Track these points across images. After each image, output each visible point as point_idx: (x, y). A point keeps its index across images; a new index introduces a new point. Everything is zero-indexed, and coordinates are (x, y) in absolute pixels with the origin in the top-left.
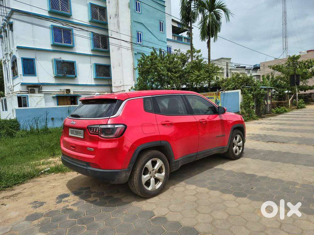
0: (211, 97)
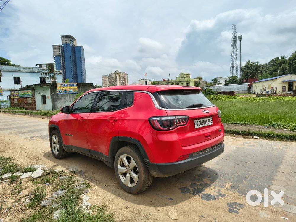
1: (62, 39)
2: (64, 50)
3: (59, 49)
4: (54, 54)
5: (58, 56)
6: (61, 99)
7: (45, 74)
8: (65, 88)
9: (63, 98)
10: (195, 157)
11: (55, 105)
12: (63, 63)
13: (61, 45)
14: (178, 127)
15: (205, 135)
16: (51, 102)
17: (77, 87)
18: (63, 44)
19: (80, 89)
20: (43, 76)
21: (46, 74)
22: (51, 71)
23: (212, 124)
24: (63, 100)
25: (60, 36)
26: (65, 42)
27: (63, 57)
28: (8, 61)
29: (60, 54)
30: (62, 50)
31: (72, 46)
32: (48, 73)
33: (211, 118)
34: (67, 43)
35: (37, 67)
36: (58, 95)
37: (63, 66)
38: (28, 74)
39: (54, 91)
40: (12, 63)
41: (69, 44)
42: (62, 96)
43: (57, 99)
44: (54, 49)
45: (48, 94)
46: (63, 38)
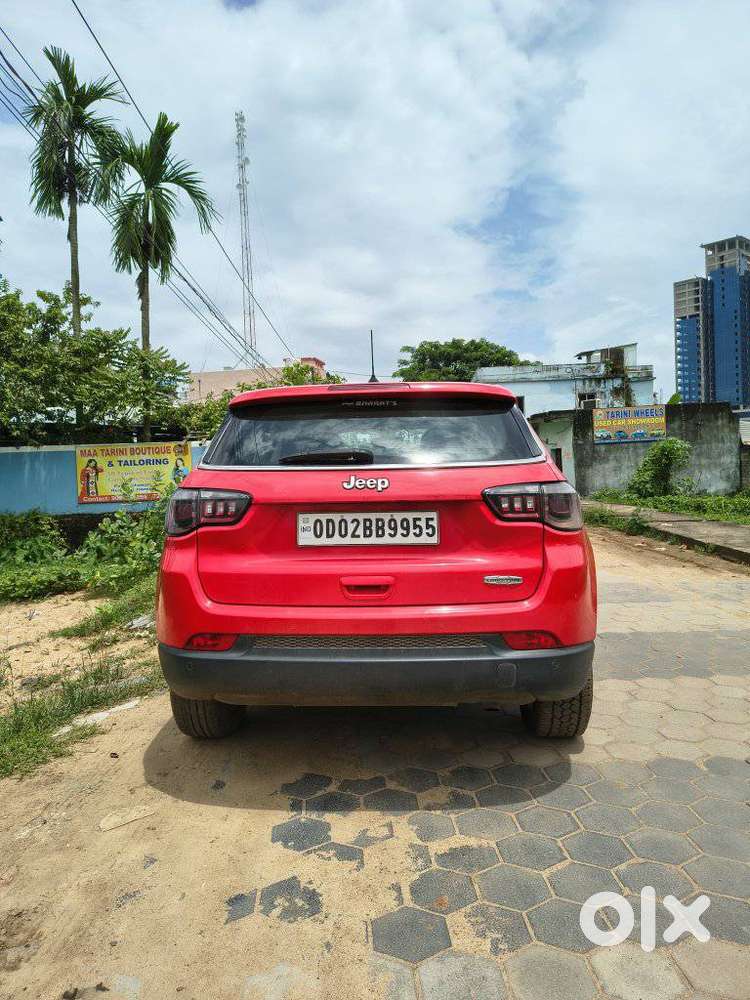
0: (158, 457)
1: (707, 256)
2: (712, 292)
3: (697, 292)
4: (677, 311)
5: (691, 317)
6: (605, 460)
7: (593, 383)
8: (622, 422)
9: (611, 457)
10: (264, 652)
11: (584, 480)
12: (706, 341)
13: (704, 277)
14: (200, 530)
15: (342, 579)
16: (573, 469)
17: (663, 420)
18: (711, 272)
19: (676, 425)
20: (588, 389)
21: (598, 380)
22: (612, 372)
23: (434, 540)
24: (612, 464)
25: (702, 246)
26: (717, 264)
27: (710, 319)
28: (511, 354)
29: (697, 308)
30: (705, 293)
31: (742, 274)
32: (606, 378)
33: (434, 515)
34: (727, 265)
35: (580, 362)
36: (597, 448)
37: (706, 348)
38: (546, 387)
39: (584, 436)
40: (522, 358)
41: (733, 268)
42: (608, 451)
43: (594, 459)
44: (677, 296)
45: (567, 445)
46: (710, 253)
